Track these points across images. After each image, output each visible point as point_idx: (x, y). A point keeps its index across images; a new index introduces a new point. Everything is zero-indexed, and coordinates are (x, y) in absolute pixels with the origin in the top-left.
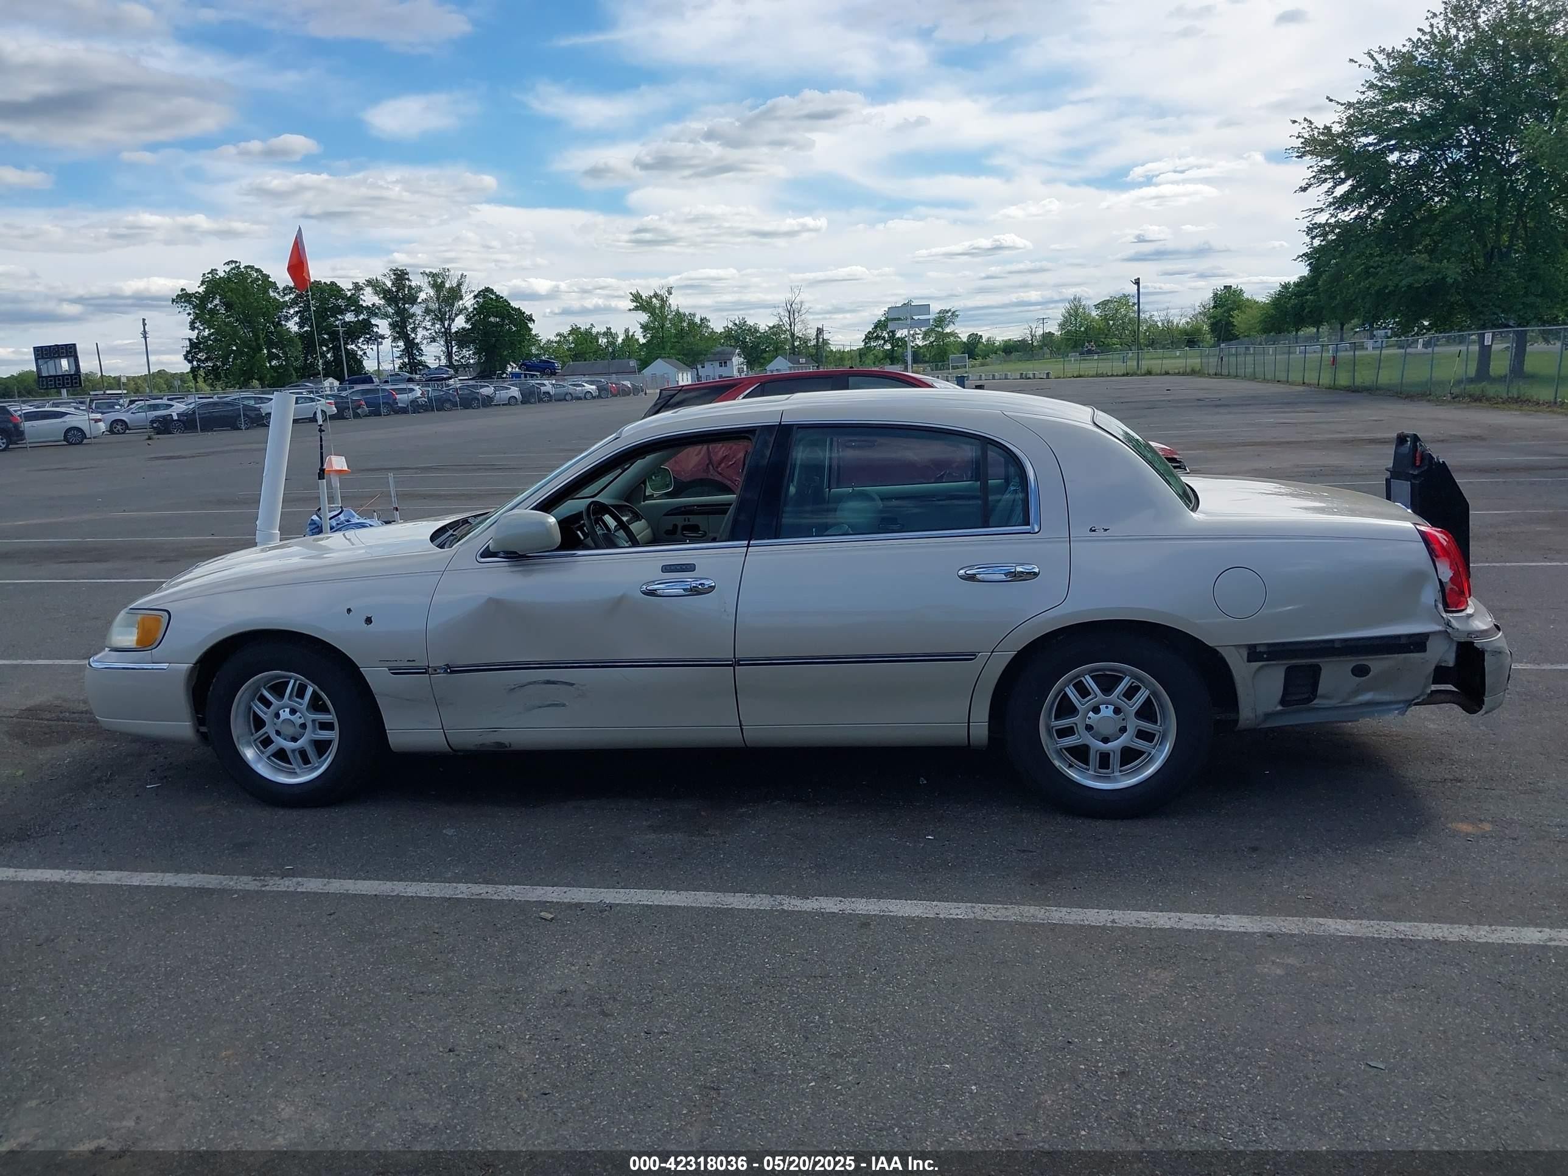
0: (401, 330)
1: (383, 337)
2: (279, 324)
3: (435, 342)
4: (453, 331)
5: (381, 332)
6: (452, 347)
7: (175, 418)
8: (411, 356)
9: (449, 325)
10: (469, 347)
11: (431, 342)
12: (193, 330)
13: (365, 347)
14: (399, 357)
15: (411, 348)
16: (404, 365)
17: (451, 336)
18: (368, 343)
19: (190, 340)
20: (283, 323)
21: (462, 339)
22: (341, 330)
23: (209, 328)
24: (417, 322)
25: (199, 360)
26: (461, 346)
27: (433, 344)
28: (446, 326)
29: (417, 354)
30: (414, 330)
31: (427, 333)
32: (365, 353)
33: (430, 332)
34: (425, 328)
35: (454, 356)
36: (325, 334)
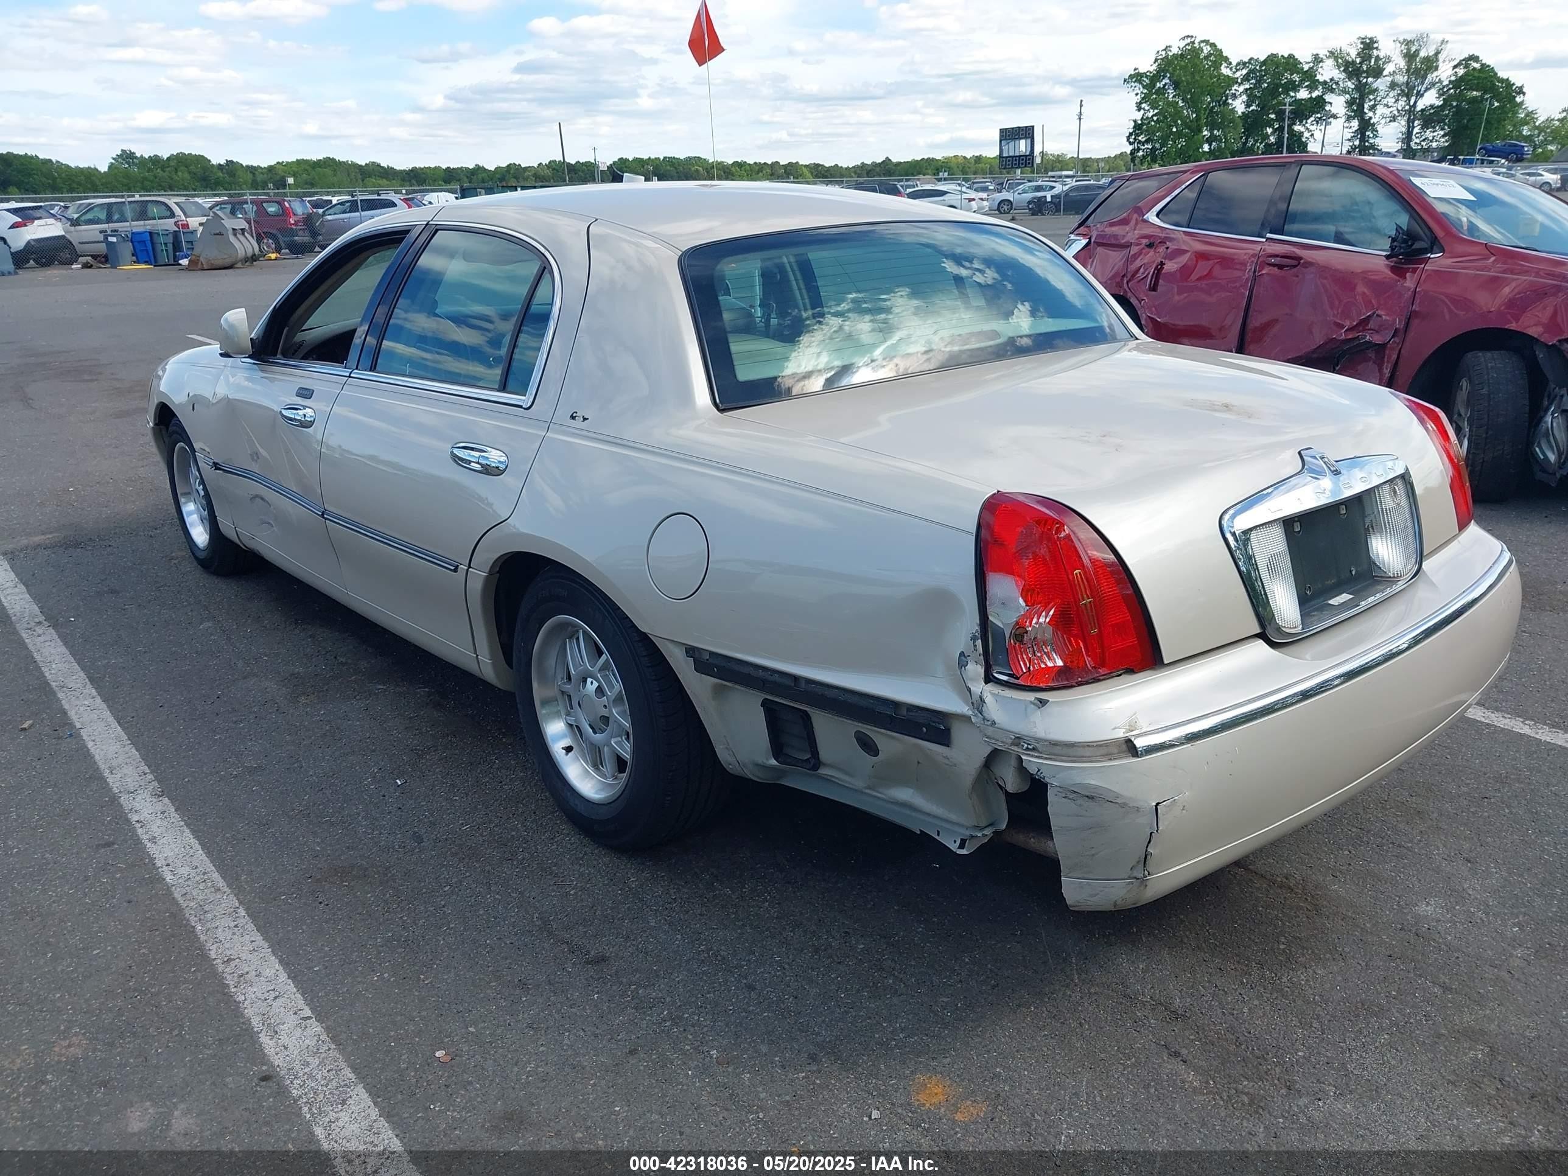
0: (1356, 108)
1: (1335, 117)
2: (1226, 103)
3: (1394, 121)
4: (1418, 108)
5: (1334, 110)
6: (1414, 127)
7: (1049, 199)
8: (1363, 139)
9: (1416, 102)
10: (1434, 127)
11: (1390, 121)
12: (1139, 110)
13: (1312, 128)
14: (1349, 140)
15: (1366, 126)
16: (1354, 148)
17: (1414, 115)
18: (1317, 123)
19: (1135, 121)
20: (1230, 101)
21: (1430, 119)
22: (1288, 108)
23: (1153, 108)
24: (1379, 99)
25: (1140, 142)
26: (1425, 126)
27: (1392, 124)
28: (1412, 103)
29: (1371, 135)
30: (1373, 108)
31: (1387, 111)
32: (1312, 135)
33: (1391, 109)
34: (1387, 106)
35: (1414, 137)
36: (1272, 113)
